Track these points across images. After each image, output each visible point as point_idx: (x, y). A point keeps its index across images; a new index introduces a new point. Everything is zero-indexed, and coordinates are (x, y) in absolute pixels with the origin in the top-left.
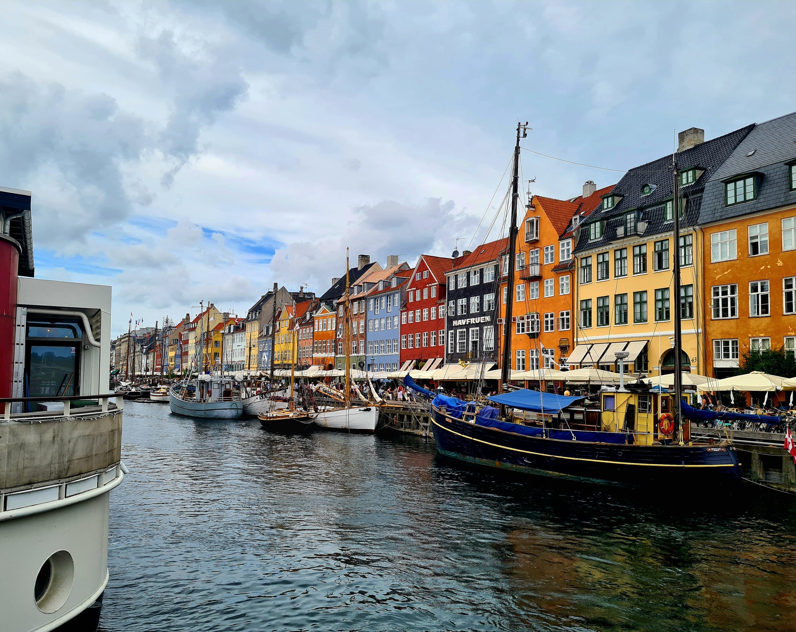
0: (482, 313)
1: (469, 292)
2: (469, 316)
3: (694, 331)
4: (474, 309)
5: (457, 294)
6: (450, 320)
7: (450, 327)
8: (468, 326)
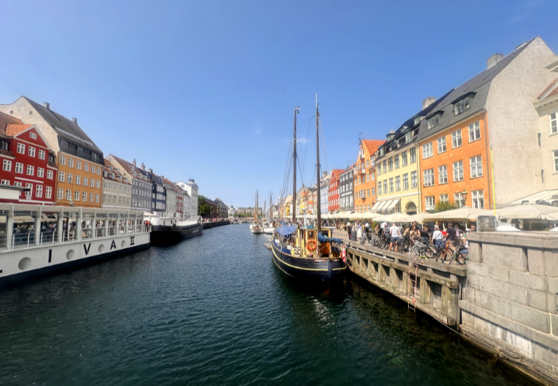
0: (349, 191)
1: (346, 182)
2: (346, 192)
3: (417, 193)
4: (347, 190)
5: (342, 184)
6: (341, 194)
7: (341, 197)
8: (346, 196)
